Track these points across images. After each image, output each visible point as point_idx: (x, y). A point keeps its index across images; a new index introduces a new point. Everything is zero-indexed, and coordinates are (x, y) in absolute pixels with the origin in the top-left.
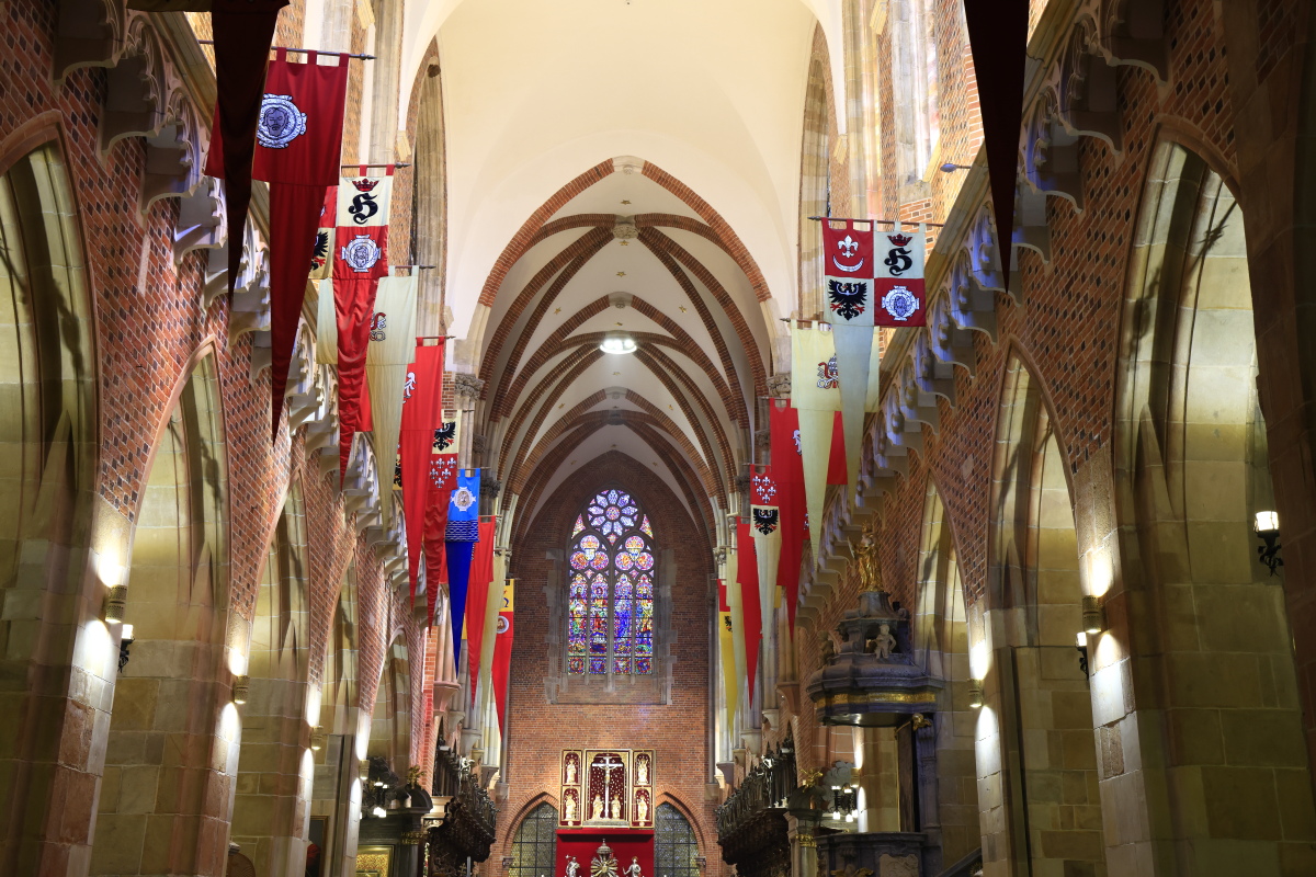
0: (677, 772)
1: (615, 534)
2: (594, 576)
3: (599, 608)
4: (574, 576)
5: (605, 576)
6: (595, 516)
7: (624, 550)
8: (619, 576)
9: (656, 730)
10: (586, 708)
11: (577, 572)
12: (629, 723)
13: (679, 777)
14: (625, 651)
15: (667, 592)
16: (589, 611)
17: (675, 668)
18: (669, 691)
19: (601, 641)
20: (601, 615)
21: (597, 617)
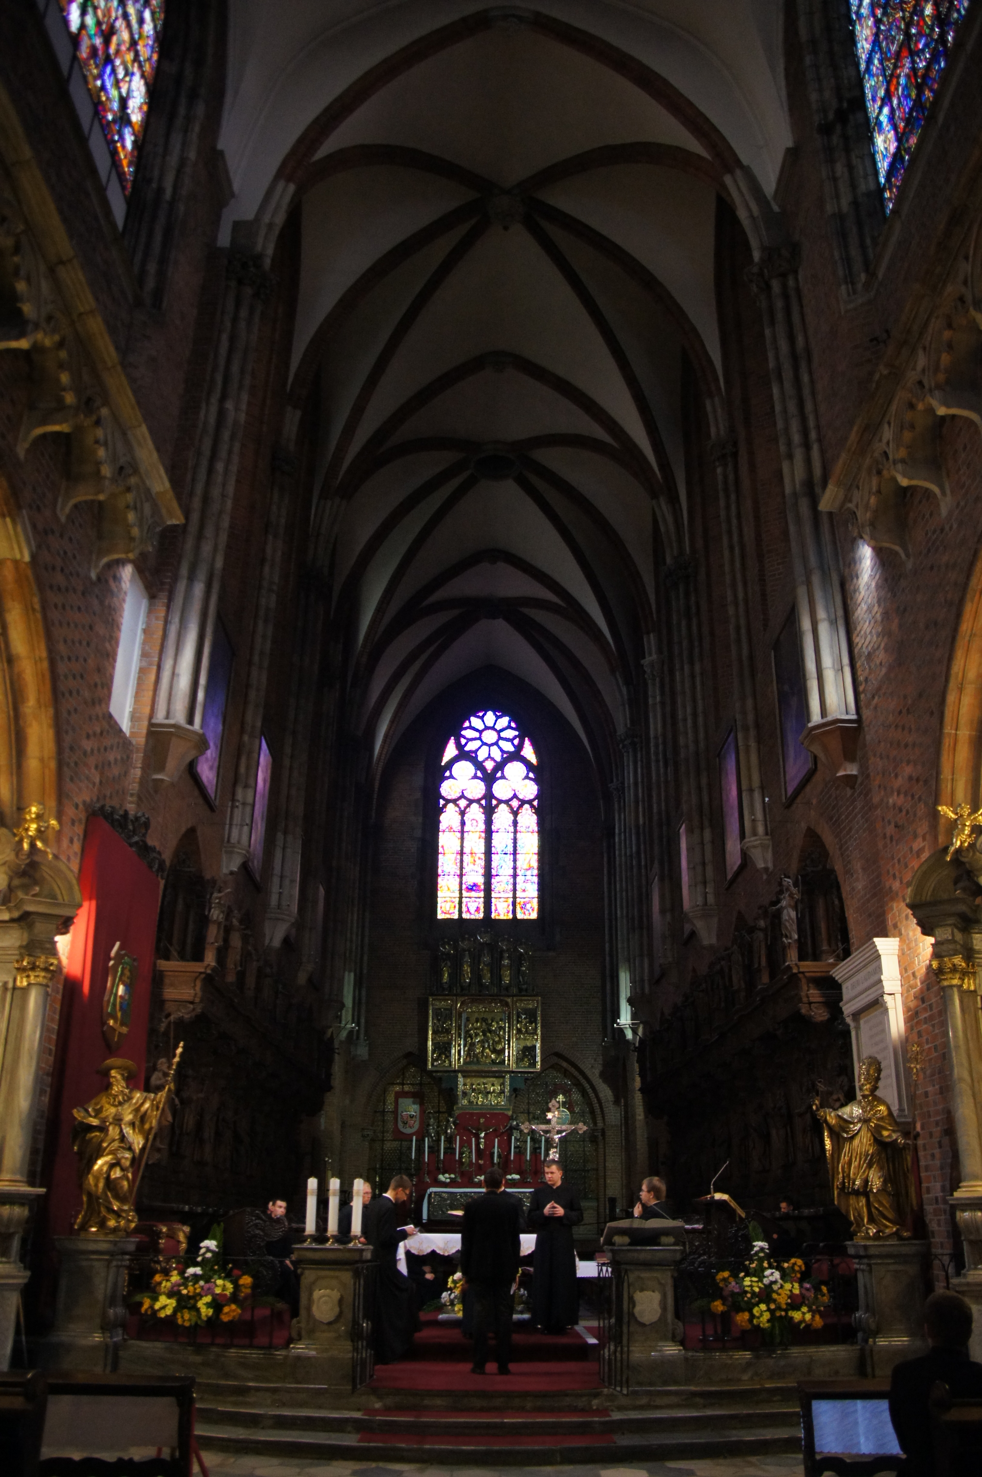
1: (493, 759)
2: (468, 806)
4: (445, 806)
5: (480, 806)
6: (468, 740)
7: (503, 777)
8: (497, 806)
11: (447, 801)
15: (552, 822)
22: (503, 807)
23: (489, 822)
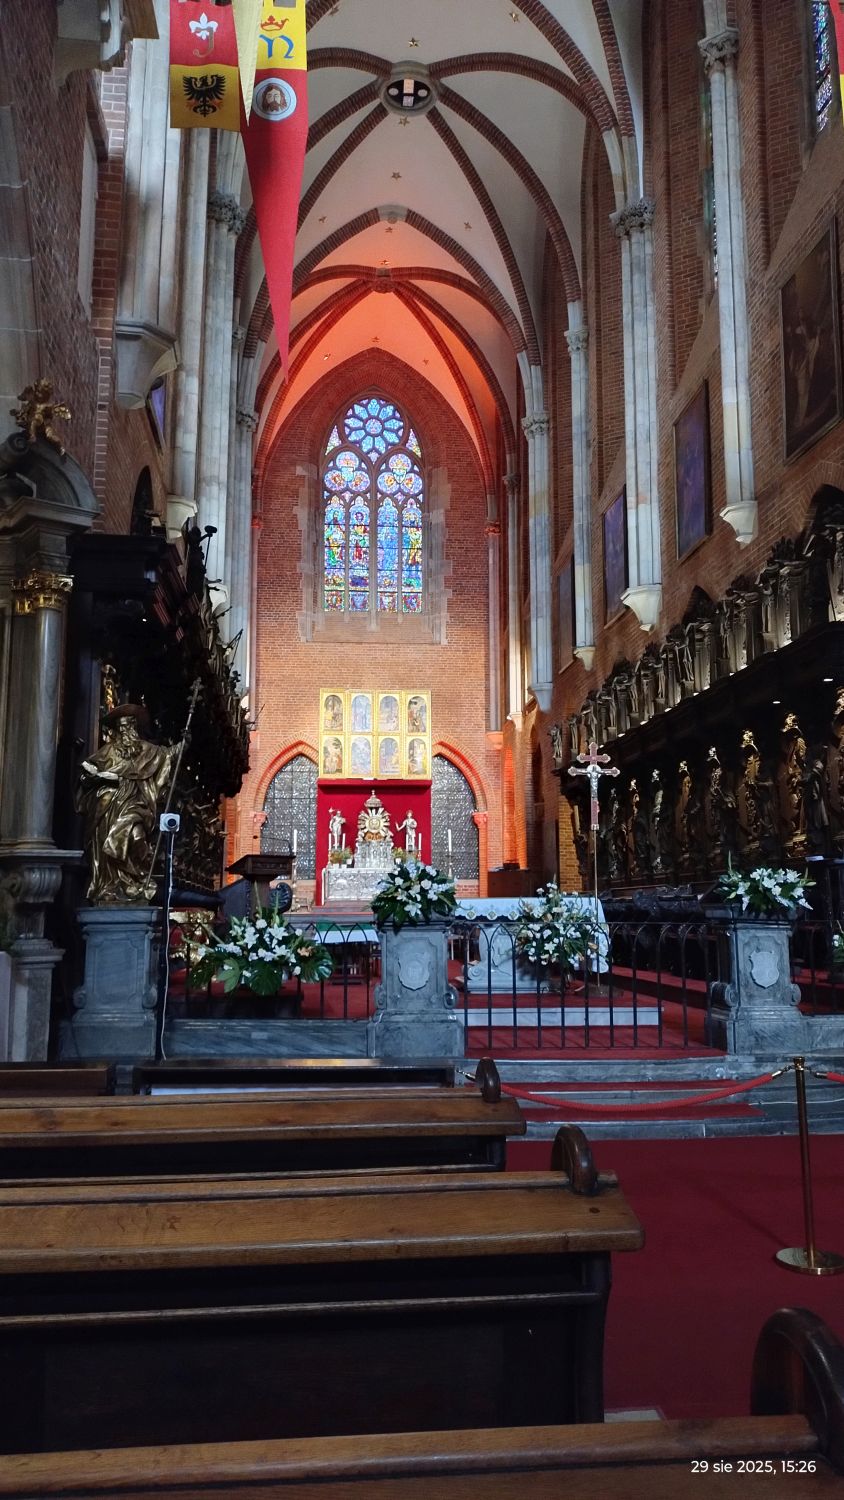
0: (454, 719)
1: (377, 451)
2: (353, 499)
3: (359, 536)
4: (330, 498)
5: (365, 499)
6: (352, 430)
7: (388, 470)
8: (382, 500)
9: (429, 672)
10: (347, 647)
11: (332, 493)
12: (398, 664)
13: (457, 724)
14: (390, 585)
15: (438, 517)
16: (347, 539)
17: (450, 604)
18: (444, 630)
19: (365, 574)
20: (361, 544)
21: (357, 546)
22: (388, 500)
23: (374, 514)
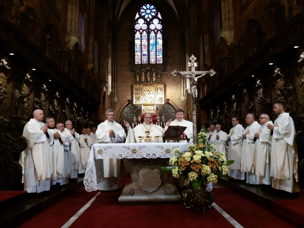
1: (149, 18)
2: (143, 32)
3: (145, 42)
4: (136, 32)
5: (146, 32)
6: (142, 12)
7: (153, 23)
14: (153, 56)
16: (141, 43)
21: (144, 45)
22: (152, 32)
23: (148, 37)
